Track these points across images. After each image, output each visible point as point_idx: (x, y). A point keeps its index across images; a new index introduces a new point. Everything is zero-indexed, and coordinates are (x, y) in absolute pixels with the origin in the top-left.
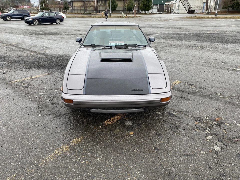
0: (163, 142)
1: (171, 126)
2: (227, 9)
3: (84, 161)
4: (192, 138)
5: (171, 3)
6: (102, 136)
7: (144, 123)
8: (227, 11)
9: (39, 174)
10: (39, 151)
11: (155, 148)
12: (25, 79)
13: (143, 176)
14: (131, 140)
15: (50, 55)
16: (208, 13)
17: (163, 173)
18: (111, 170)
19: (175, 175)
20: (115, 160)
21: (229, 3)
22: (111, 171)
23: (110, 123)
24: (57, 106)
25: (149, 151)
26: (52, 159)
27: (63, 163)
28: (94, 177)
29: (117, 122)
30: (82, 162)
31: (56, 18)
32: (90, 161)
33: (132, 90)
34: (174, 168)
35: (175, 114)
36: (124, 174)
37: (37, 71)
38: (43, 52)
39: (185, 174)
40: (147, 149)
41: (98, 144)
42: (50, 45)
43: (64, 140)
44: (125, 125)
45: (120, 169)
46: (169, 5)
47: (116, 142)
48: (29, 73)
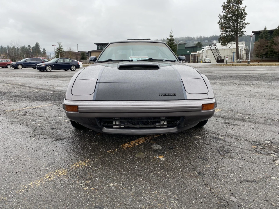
0: (209, 166)
1: (218, 150)
2: (261, 58)
3: (88, 188)
4: (252, 162)
5: (197, 53)
6: (117, 160)
7: (178, 147)
8: (261, 60)
9: (14, 203)
10: (21, 176)
11: (198, 173)
12: (24, 108)
13: (184, 207)
14: (161, 164)
15: (60, 91)
16: (239, 61)
17: (217, 204)
18: (131, 198)
19: (239, 206)
20: (137, 186)
21: (262, 51)
22: (130, 200)
23: (130, 146)
24: (59, 130)
25: (191, 176)
26: (38, 185)
27: (54, 190)
28: (102, 207)
29: (140, 145)
30: (85, 189)
31: (71, 64)
32: (98, 188)
33: (161, 95)
34: (234, 198)
35: (221, 138)
36: (152, 204)
37: (40, 102)
38: (52, 89)
39: (255, 205)
40: (186, 174)
41: (112, 168)
42: (60, 84)
43: (61, 164)
44: (151, 149)
45: (145, 198)
46: (195, 55)
47: (138, 166)
48: (31, 104)
